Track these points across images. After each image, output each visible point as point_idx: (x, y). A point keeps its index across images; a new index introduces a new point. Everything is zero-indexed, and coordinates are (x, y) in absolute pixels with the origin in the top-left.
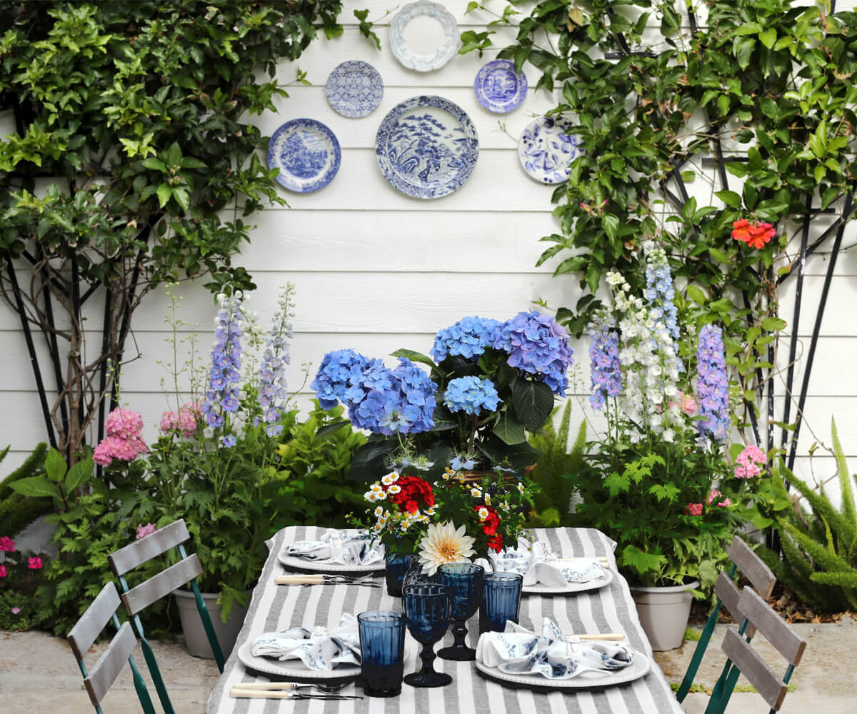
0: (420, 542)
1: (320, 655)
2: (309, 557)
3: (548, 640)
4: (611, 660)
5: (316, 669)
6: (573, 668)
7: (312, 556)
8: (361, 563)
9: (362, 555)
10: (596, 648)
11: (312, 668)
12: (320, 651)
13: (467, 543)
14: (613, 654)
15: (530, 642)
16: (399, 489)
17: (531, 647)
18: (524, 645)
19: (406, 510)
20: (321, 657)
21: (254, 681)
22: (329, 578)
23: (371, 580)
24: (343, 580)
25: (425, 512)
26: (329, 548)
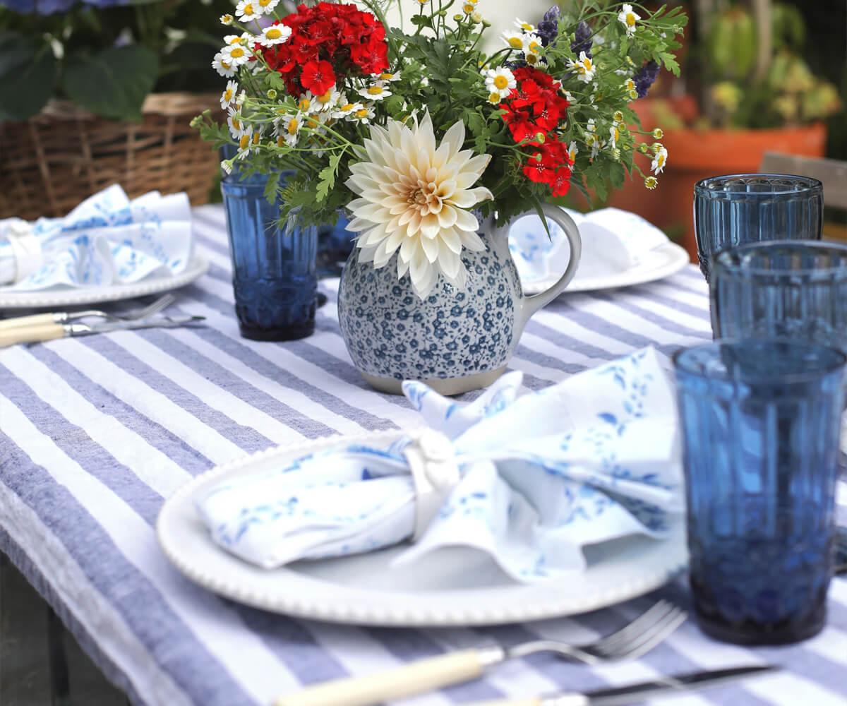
16: (284, 34)
26: (14, 257)
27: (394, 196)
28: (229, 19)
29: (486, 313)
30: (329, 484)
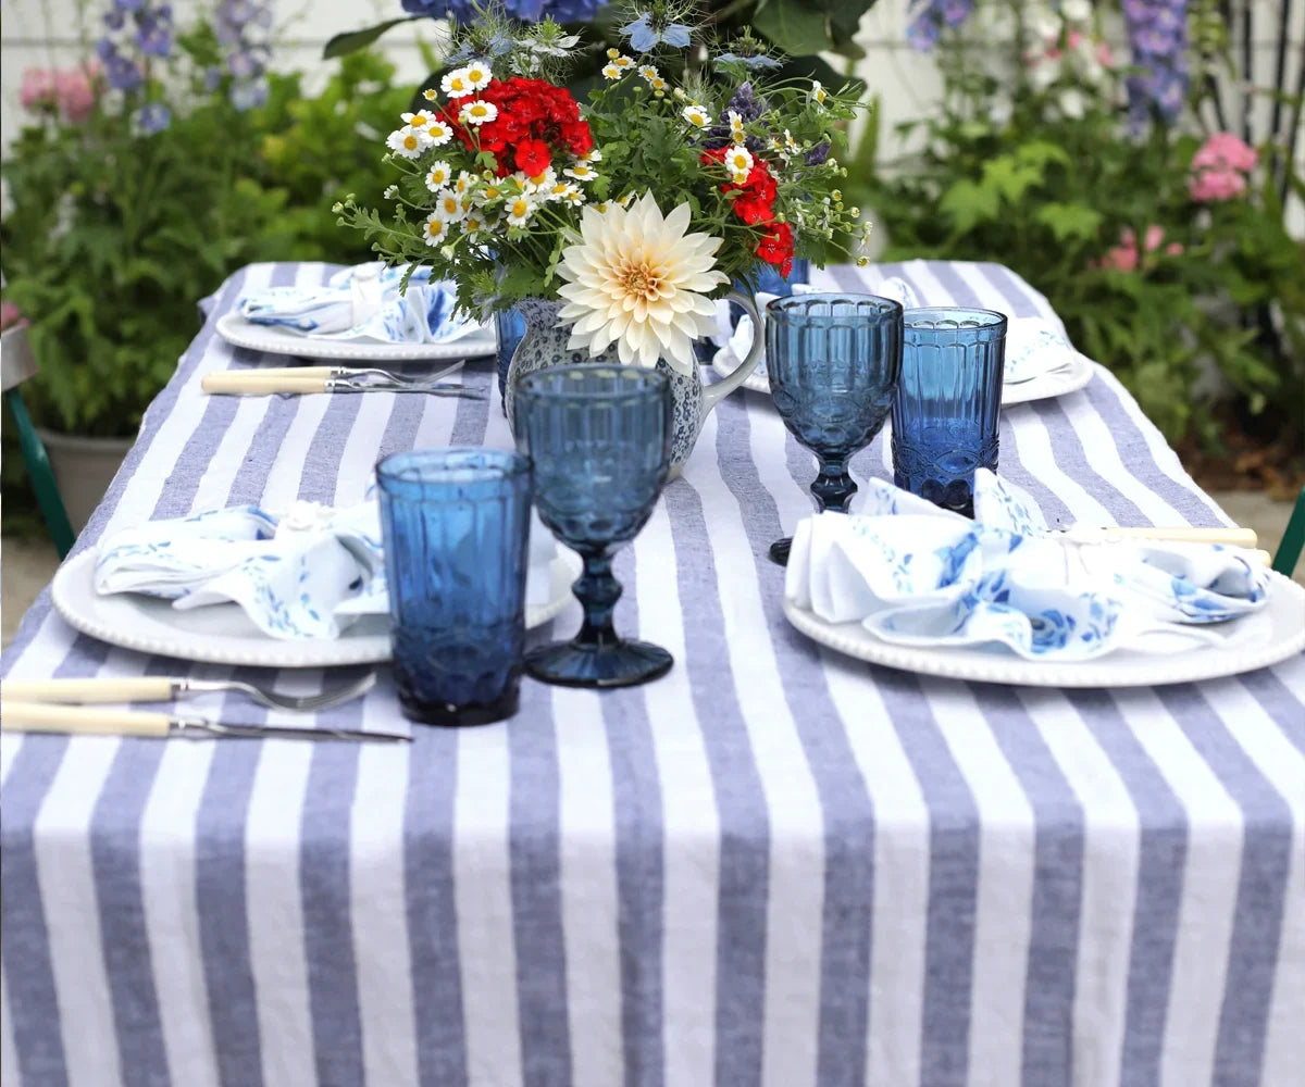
0: (562, 258)
1: (303, 588)
2: (298, 327)
3: (1007, 538)
4: (1203, 594)
5: (289, 634)
6: (1102, 627)
7: (306, 322)
8: (433, 338)
9: (434, 319)
10: (1154, 559)
11: (274, 632)
12: (303, 578)
13: (698, 251)
14: (1208, 576)
15: (954, 544)
16: (490, 112)
17: (956, 560)
18: (938, 552)
19: (515, 170)
20: (305, 597)
21: (92, 675)
22: (348, 376)
23: (457, 380)
24: (382, 380)
25: (568, 173)
26: (350, 302)
27: (611, 279)
28: (433, 94)
29: (685, 402)
30: (222, 538)
